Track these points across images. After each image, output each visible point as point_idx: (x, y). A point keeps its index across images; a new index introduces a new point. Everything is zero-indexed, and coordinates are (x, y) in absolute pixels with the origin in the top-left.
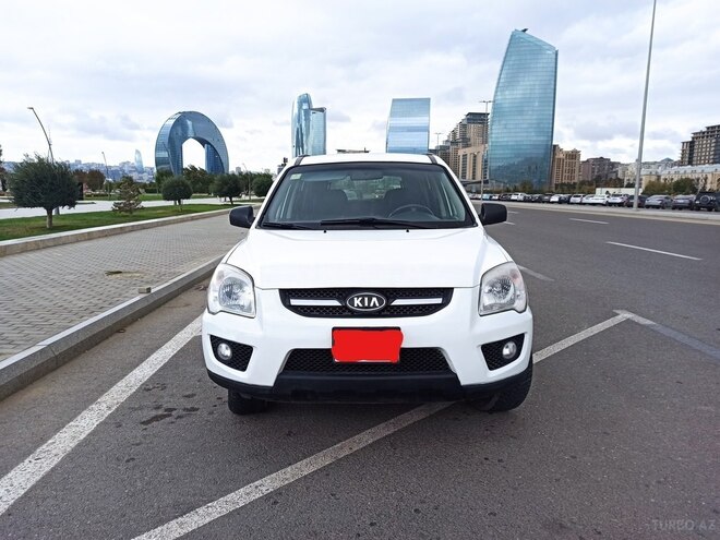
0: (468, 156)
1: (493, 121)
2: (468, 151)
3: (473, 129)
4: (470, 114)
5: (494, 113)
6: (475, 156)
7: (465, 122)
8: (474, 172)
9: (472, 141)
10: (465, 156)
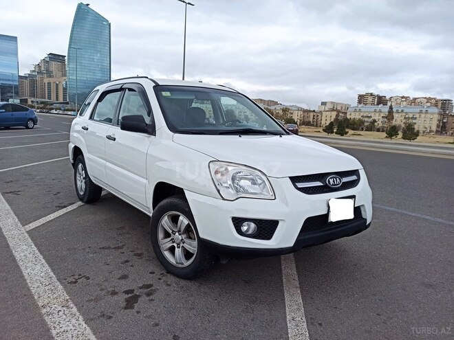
0: (52, 84)
1: (68, 62)
2: (51, 80)
3: (54, 66)
4: (50, 54)
5: (69, 56)
6: (57, 85)
7: (48, 59)
8: (57, 96)
9: (54, 73)
10: (49, 84)
